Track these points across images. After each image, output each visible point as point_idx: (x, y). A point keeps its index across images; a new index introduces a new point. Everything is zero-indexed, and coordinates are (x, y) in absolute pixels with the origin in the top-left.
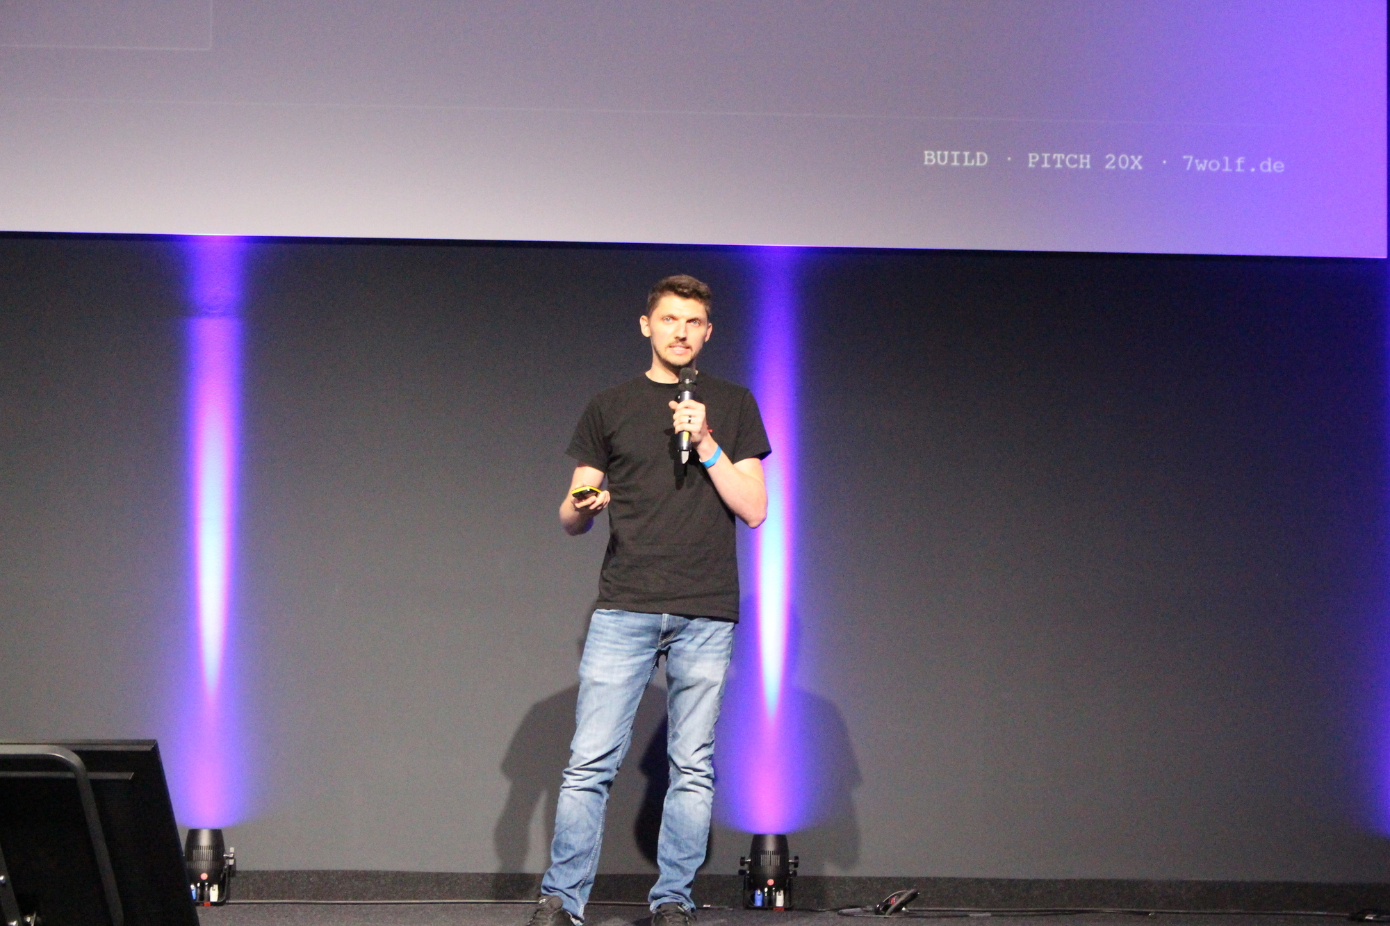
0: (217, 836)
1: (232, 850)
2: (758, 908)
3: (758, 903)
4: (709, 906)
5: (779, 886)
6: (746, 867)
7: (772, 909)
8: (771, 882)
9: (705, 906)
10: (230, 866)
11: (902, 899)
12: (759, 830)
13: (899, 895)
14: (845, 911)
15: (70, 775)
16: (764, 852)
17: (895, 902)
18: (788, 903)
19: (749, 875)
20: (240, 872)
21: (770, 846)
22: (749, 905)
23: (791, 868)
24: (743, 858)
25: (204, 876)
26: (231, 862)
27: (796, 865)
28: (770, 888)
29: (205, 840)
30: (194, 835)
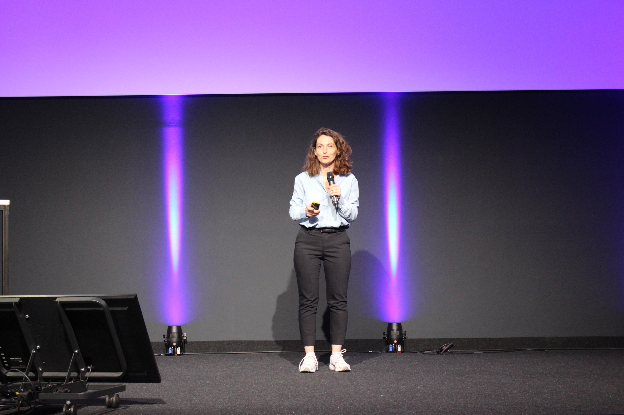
0: (179, 328)
1: (185, 334)
5: (399, 343)
6: (386, 336)
8: (395, 341)
9: (370, 351)
10: (185, 340)
11: (448, 347)
12: (391, 321)
13: (446, 346)
16: (393, 330)
17: (445, 348)
18: (403, 350)
20: (189, 342)
21: (395, 327)
22: (387, 351)
23: (404, 336)
24: (384, 332)
25: (175, 344)
26: (185, 338)
27: (405, 335)
28: (395, 344)
29: (174, 330)
30: (170, 328)
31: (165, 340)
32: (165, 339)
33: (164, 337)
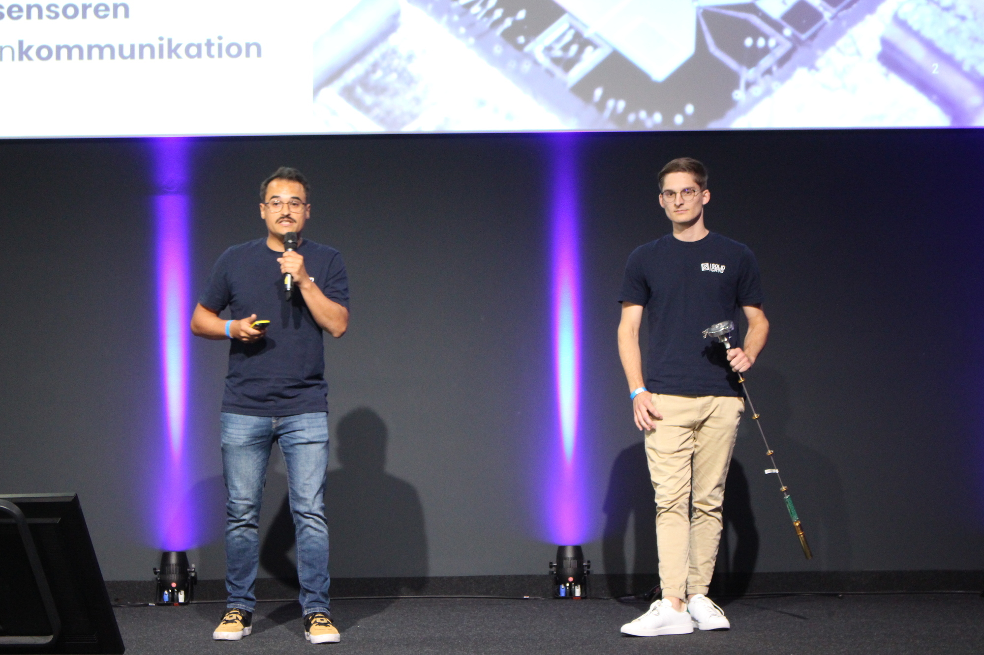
0: (182, 556)
1: (193, 566)
2: (563, 598)
3: (563, 594)
4: (528, 597)
5: (576, 582)
6: (553, 569)
7: (572, 598)
8: (571, 579)
9: (525, 597)
10: (193, 578)
12: (562, 543)
14: (623, 598)
15: (13, 521)
16: (566, 559)
18: (584, 594)
19: (555, 574)
20: (200, 581)
21: (569, 554)
22: (556, 595)
23: (586, 568)
24: (551, 563)
25: (174, 585)
26: (193, 574)
27: (589, 567)
28: (570, 584)
29: (173, 560)
30: (166, 556)
31: (156, 579)
32: (156, 576)
33: (156, 573)
